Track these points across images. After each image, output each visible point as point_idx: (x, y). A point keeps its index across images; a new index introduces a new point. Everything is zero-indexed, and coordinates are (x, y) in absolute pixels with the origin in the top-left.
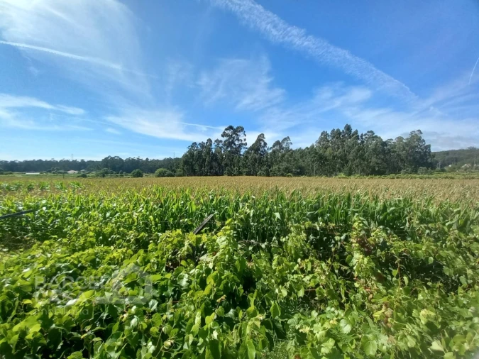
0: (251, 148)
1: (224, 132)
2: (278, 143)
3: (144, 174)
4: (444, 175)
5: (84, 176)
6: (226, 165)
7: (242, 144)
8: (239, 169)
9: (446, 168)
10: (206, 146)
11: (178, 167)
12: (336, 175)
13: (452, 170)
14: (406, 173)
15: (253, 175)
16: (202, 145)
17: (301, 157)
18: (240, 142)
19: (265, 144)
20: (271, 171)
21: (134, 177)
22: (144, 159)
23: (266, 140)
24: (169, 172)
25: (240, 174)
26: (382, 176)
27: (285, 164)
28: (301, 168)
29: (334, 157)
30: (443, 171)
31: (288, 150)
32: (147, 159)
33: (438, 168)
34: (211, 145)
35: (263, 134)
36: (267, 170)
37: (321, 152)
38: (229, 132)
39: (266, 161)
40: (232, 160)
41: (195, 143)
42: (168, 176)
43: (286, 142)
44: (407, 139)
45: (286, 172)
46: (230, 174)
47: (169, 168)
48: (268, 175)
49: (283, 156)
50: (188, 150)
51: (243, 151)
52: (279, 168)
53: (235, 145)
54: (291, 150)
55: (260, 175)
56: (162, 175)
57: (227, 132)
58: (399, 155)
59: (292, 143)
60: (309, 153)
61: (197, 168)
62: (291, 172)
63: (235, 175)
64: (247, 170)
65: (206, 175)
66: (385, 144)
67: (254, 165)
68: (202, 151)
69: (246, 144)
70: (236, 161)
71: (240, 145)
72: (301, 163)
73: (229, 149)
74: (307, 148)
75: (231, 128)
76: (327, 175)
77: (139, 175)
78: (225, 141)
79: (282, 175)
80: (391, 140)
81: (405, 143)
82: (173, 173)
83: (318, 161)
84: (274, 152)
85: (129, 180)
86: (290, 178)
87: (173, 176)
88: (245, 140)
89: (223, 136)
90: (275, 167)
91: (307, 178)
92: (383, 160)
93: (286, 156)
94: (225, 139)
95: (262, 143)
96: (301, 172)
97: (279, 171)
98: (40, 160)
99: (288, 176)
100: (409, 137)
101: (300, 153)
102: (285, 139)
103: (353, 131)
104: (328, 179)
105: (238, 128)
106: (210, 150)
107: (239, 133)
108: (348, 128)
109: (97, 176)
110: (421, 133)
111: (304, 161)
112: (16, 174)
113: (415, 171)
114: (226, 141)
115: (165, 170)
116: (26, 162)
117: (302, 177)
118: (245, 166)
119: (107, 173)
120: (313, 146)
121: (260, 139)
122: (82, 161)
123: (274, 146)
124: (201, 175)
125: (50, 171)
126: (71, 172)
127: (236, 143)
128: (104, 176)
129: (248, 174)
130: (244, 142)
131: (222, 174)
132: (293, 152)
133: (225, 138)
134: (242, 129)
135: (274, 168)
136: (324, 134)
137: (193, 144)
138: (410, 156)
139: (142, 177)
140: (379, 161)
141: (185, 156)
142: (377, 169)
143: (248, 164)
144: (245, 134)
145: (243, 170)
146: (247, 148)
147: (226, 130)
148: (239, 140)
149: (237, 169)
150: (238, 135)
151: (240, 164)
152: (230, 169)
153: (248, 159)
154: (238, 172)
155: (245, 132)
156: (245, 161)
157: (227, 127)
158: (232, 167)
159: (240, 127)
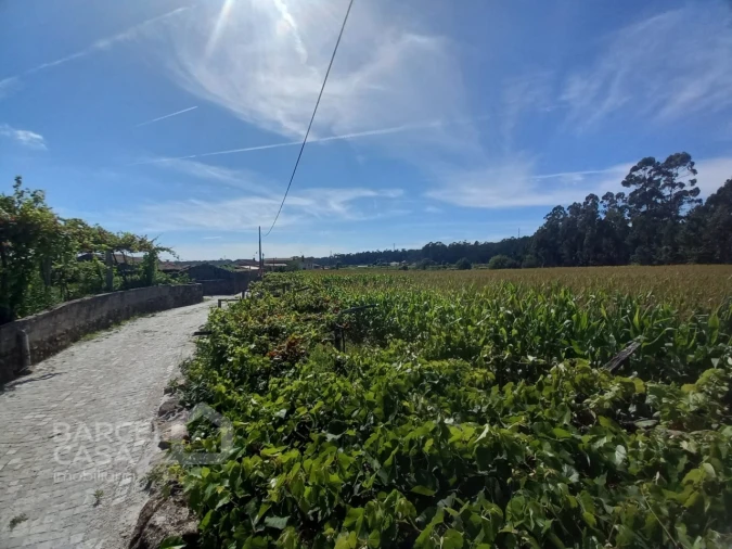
0: (716, 199)
1: (630, 176)
3: (473, 265)
5: (405, 268)
6: (637, 242)
7: (686, 193)
8: (676, 249)
10: (586, 210)
11: (526, 252)
15: (720, 262)
16: (575, 208)
18: (677, 189)
21: (460, 269)
22: (473, 243)
24: (510, 261)
25: (678, 260)
32: (477, 243)
34: (595, 205)
38: (643, 173)
40: (653, 231)
41: (559, 208)
42: (510, 267)
46: (648, 260)
47: (511, 254)
50: (545, 221)
51: (685, 209)
53: (661, 196)
56: (498, 266)
57: (636, 174)
61: (565, 252)
63: (661, 263)
64: (694, 251)
65: (586, 264)
67: (725, 238)
68: (575, 221)
69: (696, 191)
70: (664, 232)
71: (679, 198)
73: (644, 208)
75: (647, 162)
77: (466, 266)
78: (633, 194)
82: (518, 263)
85: (454, 274)
87: (519, 267)
88: (693, 182)
89: (625, 184)
94: (628, 191)
98: (368, 252)
105: (670, 159)
106: (595, 214)
107: (674, 171)
109: (418, 267)
112: (351, 267)
114: (636, 191)
115: (505, 257)
116: (358, 255)
118: (692, 242)
119: (428, 264)
122: (403, 250)
124: (573, 264)
125: (376, 264)
126: (393, 264)
127: (666, 192)
128: (424, 268)
129: (705, 260)
130: (688, 188)
131: (626, 262)
133: (633, 188)
134: (684, 160)
137: (555, 209)
139: (470, 268)
141: (541, 232)
143: (705, 236)
144: (694, 168)
145: (687, 252)
146: (700, 201)
147: (635, 169)
148: (673, 185)
149: (667, 250)
150: (670, 175)
151: (679, 238)
152: (646, 250)
153: (703, 226)
154: (671, 256)
155: (693, 164)
156: (694, 230)
157: (636, 164)
158: (654, 246)
159: (678, 155)
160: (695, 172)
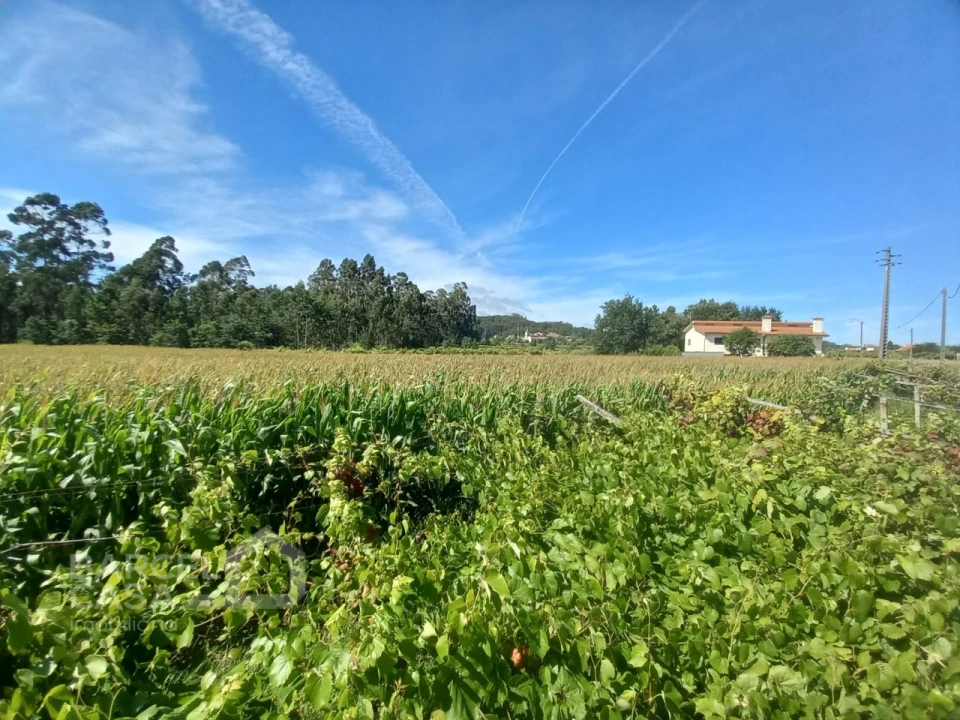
0: (130, 271)
1: (21, 210)
2: (215, 267)
4: (489, 349)
6: (28, 310)
7: (97, 255)
8: (84, 325)
9: (491, 340)
12: (348, 346)
13: (497, 343)
14: (448, 345)
15: (132, 343)
17: (276, 306)
18: (85, 248)
19: (178, 266)
20: (194, 334)
23: (180, 257)
25: (85, 338)
26: (418, 351)
27: (234, 319)
28: (274, 329)
29: (344, 311)
30: (488, 343)
31: (243, 287)
33: (483, 340)
35: (171, 240)
36: (182, 331)
37: (319, 299)
38: (43, 213)
39: (178, 310)
40: (53, 296)
43: (238, 267)
44: (450, 293)
45: (239, 338)
46: (44, 338)
48: (185, 343)
49: (231, 298)
51: (97, 276)
52: (217, 327)
53: (65, 251)
54: (253, 288)
55: (160, 343)
57: (31, 209)
58: (440, 317)
59: (253, 274)
60: (294, 299)
62: (251, 338)
63: (63, 342)
64: (105, 327)
66: (422, 297)
67: (139, 316)
69: (110, 257)
70: (68, 299)
71: (88, 259)
72: (275, 319)
73: (40, 263)
74: (290, 288)
75: (50, 200)
76: (329, 346)
78: (24, 238)
79: (227, 345)
80: (431, 292)
81: (448, 299)
83: (313, 316)
84: (203, 287)
86: (246, 353)
88: (107, 244)
89: (14, 219)
90: (206, 325)
91: (288, 351)
92: (419, 322)
93: (239, 300)
95: (169, 263)
96: (275, 338)
97: (218, 335)
99: (242, 347)
100: (452, 290)
101: (274, 297)
102: (237, 261)
103: (377, 268)
104: (331, 353)
105: (79, 206)
108: (370, 261)
110: (466, 287)
111: (282, 315)
113: (459, 344)
114: (29, 235)
117: (276, 350)
118: (102, 317)
120: (301, 286)
121: (162, 250)
123: (203, 273)
127: (72, 246)
129: (117, 339)
130: (100, 249)
132: (255, 293)
133: (23, 229)
134: (92, 212)
135: (203, 326)
136: (326, 266)
138: (454, 319)
140: (415, 325)
142: (411, 337)
143: (118, 312)
144: (108, 226)
145: (97, 329)
146: (113, 269)
147: (31, 202)
148: (82, 242)
149: (72, 325)
150: (77, 226)
151: (87, 311)
152: (42, 322)
153: (117, 299)
154: (77, 332)
155: (105, 222)
156: (107, 303)
157: (32, 195)
158: (54, 317)
159: (89, 205)
160: (108, 232)
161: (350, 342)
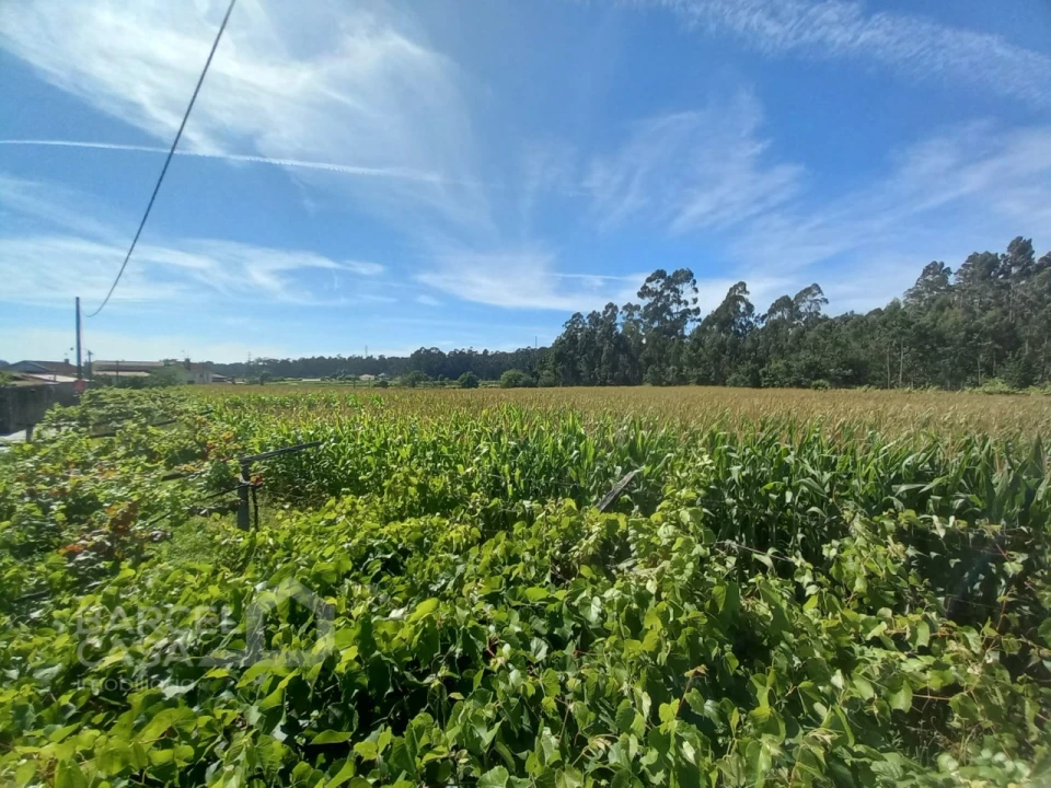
0: (710, 320)
1: (645, 287)
2: (784, 303)
3: (481, 382)
5: (384, 385)
6: (649, 361)
7: (688, 311)
8: (681, 370)
10: (604, 321)
11: (543, 368)
12: (976, 385)
15: (714, 384)
16: (594, 316)
17: (857, 336)
18: (683, 307)
19: (750, 308)
20: (765, 374)
21: (464, 386)
22: (481, 352)
23: (750, 298)
24: (526, 377)
25: (682, 380)
27: (806, 356)
28: (851, 364)
29: (970, 332)
31: (815, 319)
32: (486, 352)
34: (613, 316)
35: (743, 284)
36: (755, 371)
37: (926, 320)
38: (656, 286)
39: (750, 351)
40: (662, 350)
41: (578, 316)
42: (525, 385)
43: (809, 297)
45: (810, 376)
46: (658, 382)
47: (526, 369)
48: (756, 384)
49: (801, 334)
50: (564, 330)
51: (690, 328)
52: (787, 365)
53: (671, 314)
54: (826, 318)
55: (735, 384)
56: (513, 383)
57: (650, 285)
59: (826, 301)
60: (884, 323)
61: (584, 369)
62: (826, 376)
63: (669, 384)
64: (695, 372)
65: (604, 384)
67: (718, 360)
68: (594, 332)
69: (697, 311)
70: (671, 351)
71: (685, 314)
72: (856, 350)
73: (656, 325)
74: (878, 312)
75: (659, 275)
76: (942, 385)
77: (471, 384)
78: (647, 308)
79: (798, 384)
82: (534, 381)
83: (912, 344)
84: (775, 326)
85: (454, 393)
86: (821, 392)
87: (535, 386)
88: (695, 301)
89: (641, 295)
90: (777, 364)
91: (876, 392)
93: (811, 335)
94: (644, 302)
95: (742, 306)
96: (855, 375)
97: (789, 374)
98: (322, 358)
99: (816, 387)
101: (855, 326)
102: (807, 291)
104: (946, 394)
105: (677, 274)
106: (612, 327)
107: (680, 287)
109: (404, 384)
111: (865, 346)
112: (290, 382)
114: (649, 305)
115: (519, 372)
116: (303, 361)
117: (859, 390)
118: (693, 363)
119: (418, 379)
120: (895, 306)
121: (734, 298)
122: (381, 357)
123: (772, 311)
124: (591, 383)
125: (335, 377)
126: (365, 377)
127: (674, 308)
128: (414, 386)
129: (703, 381)
130: (692, 307)
131: (639, 382)
132: (830, 325)
133: (647, 300)
134: (687, 276)
135: (773, 366)
136: (936, 271)
137: (574, 316)
139: (476, 387)
141: (559, 343)
143: (704, 357)
144: (696, 286)
145: (690, 373)
146: (699, 320)
147: (649, 280)
148: (679, 303)
149: (674, 370)
150: (677, 290)
151: (683, 358)
152: (657, 369)
153: (703, 347)
154: (677, 376)
155: (695, 282)
156: (696, 351)
157: (650, 275)
158: (664, 365)
159: (683, 271)
160: (696, 290)
161: (981, 379)
